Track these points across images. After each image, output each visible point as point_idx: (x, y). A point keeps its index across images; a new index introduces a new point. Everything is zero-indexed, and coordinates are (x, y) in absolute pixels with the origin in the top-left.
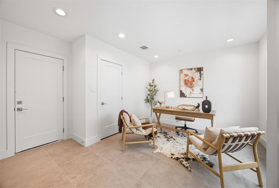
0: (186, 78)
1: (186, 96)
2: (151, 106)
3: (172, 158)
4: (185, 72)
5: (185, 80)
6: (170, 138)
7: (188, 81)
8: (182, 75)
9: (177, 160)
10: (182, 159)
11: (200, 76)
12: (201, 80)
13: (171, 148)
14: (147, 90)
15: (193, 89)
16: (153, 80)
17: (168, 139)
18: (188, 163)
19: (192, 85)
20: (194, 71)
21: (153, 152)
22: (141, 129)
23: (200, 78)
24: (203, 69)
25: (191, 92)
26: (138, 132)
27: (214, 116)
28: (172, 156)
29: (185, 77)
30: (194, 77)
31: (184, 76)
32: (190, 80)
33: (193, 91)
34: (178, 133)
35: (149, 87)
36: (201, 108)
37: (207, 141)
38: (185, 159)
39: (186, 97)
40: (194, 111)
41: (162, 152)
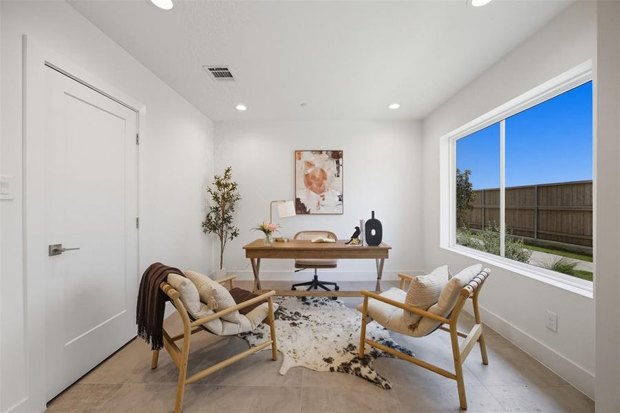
0: (309, 171)
1: (309, 211)
2: (222, 241)
3: (332, 369)
4: (307, 157)
5: (307, 176)
6: (295, 318)
7: (314, 177)
8: (301, 164)
9: (347, 372)
10: (354, 366)
11: (338, 168)
12: (338, 176)
13: (314, 343)
14: (211, 197)
15: (323, 196)
16: (228, 171)
17: (291, 321)
18: (372, 370)
19: (322, 188)
20: (324, 156)
21: (279, 374)
22: (238, 316)
23: (336, 172)
24: (342, 154)
25: (319, 203)
26: (231, 329)
27: (389, 250)
28: (332, 365)
29: (306, 169)
30: (325, 170)
31: (304, 164)
32: (318, 175)
33: (323, 199)
34: (304, 299)
35: (215, 189)
36: (362, 236)
37: (418, 307)
38: (360, 362)
39: (308, 213)
40: (349, 245)
41: (300, 363)
